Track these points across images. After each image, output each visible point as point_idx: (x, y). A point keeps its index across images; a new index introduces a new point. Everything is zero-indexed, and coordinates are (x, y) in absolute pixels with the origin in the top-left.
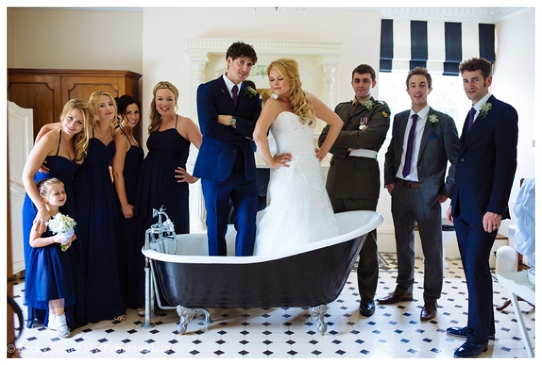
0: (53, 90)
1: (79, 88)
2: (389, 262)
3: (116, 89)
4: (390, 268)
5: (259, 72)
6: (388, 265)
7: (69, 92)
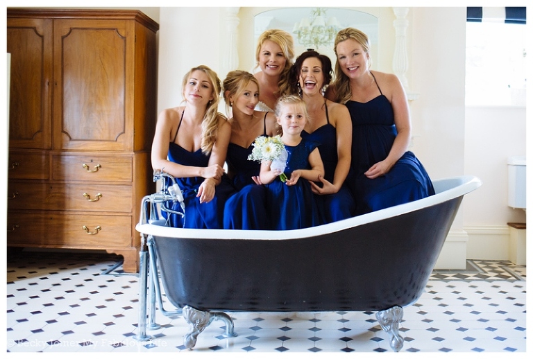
0: (42, 37)
1: (76, 34)
2: (486, 270)
3: (123, 34)
4: (489, 277)
5: (313, 40)
6: (486, 272)
7: (63, 38)
